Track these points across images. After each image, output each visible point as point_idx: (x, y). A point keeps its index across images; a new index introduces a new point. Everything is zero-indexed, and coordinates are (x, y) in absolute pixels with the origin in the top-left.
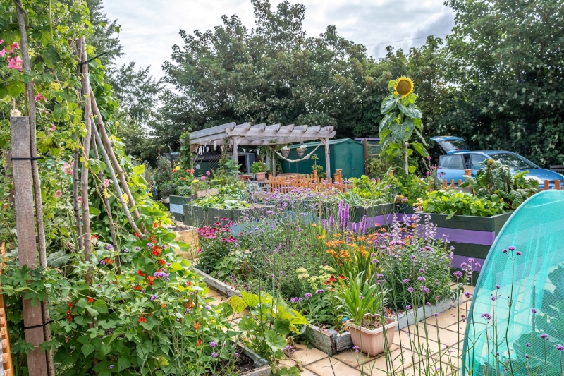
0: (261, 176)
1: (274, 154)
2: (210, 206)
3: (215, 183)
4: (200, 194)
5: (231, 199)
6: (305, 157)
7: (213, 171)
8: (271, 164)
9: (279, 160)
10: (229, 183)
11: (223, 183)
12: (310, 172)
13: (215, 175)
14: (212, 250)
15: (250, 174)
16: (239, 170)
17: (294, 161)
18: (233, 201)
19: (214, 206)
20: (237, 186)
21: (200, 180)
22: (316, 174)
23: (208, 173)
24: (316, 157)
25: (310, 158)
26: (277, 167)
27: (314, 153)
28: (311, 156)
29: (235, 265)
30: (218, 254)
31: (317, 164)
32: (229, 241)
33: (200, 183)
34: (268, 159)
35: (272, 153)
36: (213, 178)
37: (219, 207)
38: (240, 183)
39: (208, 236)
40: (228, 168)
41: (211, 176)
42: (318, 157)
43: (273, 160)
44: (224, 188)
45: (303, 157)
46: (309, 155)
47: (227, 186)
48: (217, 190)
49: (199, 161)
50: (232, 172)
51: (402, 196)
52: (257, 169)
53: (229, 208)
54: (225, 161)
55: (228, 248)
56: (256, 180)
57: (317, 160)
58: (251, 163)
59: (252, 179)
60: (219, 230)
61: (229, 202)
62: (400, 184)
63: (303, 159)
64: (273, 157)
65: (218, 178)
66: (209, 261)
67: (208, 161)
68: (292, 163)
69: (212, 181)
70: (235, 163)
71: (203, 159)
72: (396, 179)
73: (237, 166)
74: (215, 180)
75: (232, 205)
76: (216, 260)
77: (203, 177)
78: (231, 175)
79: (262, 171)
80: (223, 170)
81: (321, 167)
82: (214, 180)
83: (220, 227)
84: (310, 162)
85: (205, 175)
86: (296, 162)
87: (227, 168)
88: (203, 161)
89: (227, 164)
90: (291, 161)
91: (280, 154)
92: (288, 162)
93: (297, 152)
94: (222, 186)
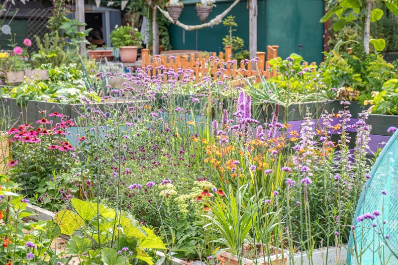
0: (129, 53)
1: (155, 13)
2: (31, 98)
3: (42, 61)
4: (11, 77)
5: (69, 87)
6: (213, 22)
7: (38, 39)
8: (150, 32)
9: (165, 25)
10: (68, 63)
11: (57, 62)
12: (218, 48)
13: (41, 46)
14: (32, 163)
15: (109, 49)
16: (87, 38)
17: (192, 27)
18: (72, 91)
19: (38, 98)
20: (82, 68)
21: (12, 54)
22: (229, 53)
23: (28, 42)
24: (231, 22)
25: (221, 24)
26: (161, 37)
27: (228, 14)
28: (223, 19)
29: (70, 185)
30: (43, 169)
31: (234, 34)
32: (61, 149)
33: (12, 59)
34: (146, 21)
35: (151, 11)
36: (37, 50)
37: (47, 98)
38: (89, 64)
39: (27, 139)
40: (65, 35)
41: (34, 48)
42: (235, 20)
43: (154, 23)
44: (57, 70)
45: (207, 20)
46: (218, 18)
47: (63, 66)
48: (44, 72)
49: (8, 18)
50: (74, 42)
51: (350, 89)
52: (123, 39)
53: (65, 101)
54: (60, 21)
55: (59, 160)
56: (119, 59)
57: (233, 27)
58: (112, 28)
59: (112, 59)
60: (45, 132)
61: (65, 93)
62: (348, 70)
63: (209, 24)
64: (154, 18)
65: (46, 53)
66: (27, 180)
67: (26, 19)
68: (187, 32)
69: (35, 56)
70: (79, 26)
71: (15, 13)
72: (343, 61)
73: (84, 32)
74: (42, 54)
75: (69, 96)
76: (39, 179)
77: (18, 48)
78: (73, 47)
79: (132, 44)
80: (57, 38)
81: (240, 40)
82: (39, 56)
83: (48, 127)
84: (221, 30)
85: (23, 46)
86: (195, 30)
87: (63, 34)
88: (16, 18)
89: (65, 26)
90: (186, 27)
91: (166, 14)
92: (181, 29)
93: (196, 11)
94: (53, 67)
